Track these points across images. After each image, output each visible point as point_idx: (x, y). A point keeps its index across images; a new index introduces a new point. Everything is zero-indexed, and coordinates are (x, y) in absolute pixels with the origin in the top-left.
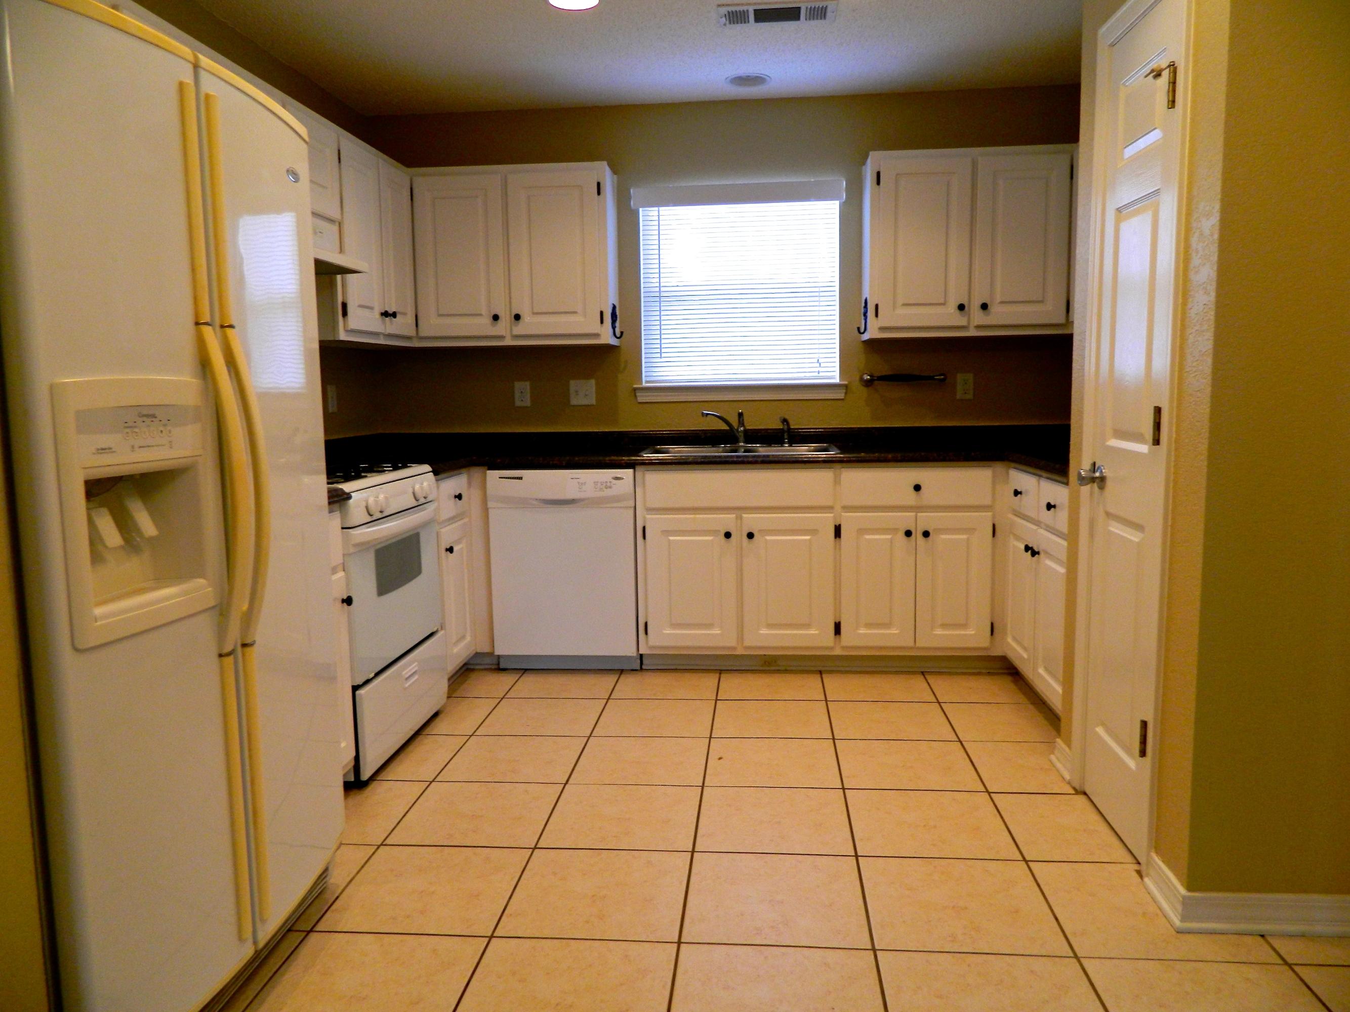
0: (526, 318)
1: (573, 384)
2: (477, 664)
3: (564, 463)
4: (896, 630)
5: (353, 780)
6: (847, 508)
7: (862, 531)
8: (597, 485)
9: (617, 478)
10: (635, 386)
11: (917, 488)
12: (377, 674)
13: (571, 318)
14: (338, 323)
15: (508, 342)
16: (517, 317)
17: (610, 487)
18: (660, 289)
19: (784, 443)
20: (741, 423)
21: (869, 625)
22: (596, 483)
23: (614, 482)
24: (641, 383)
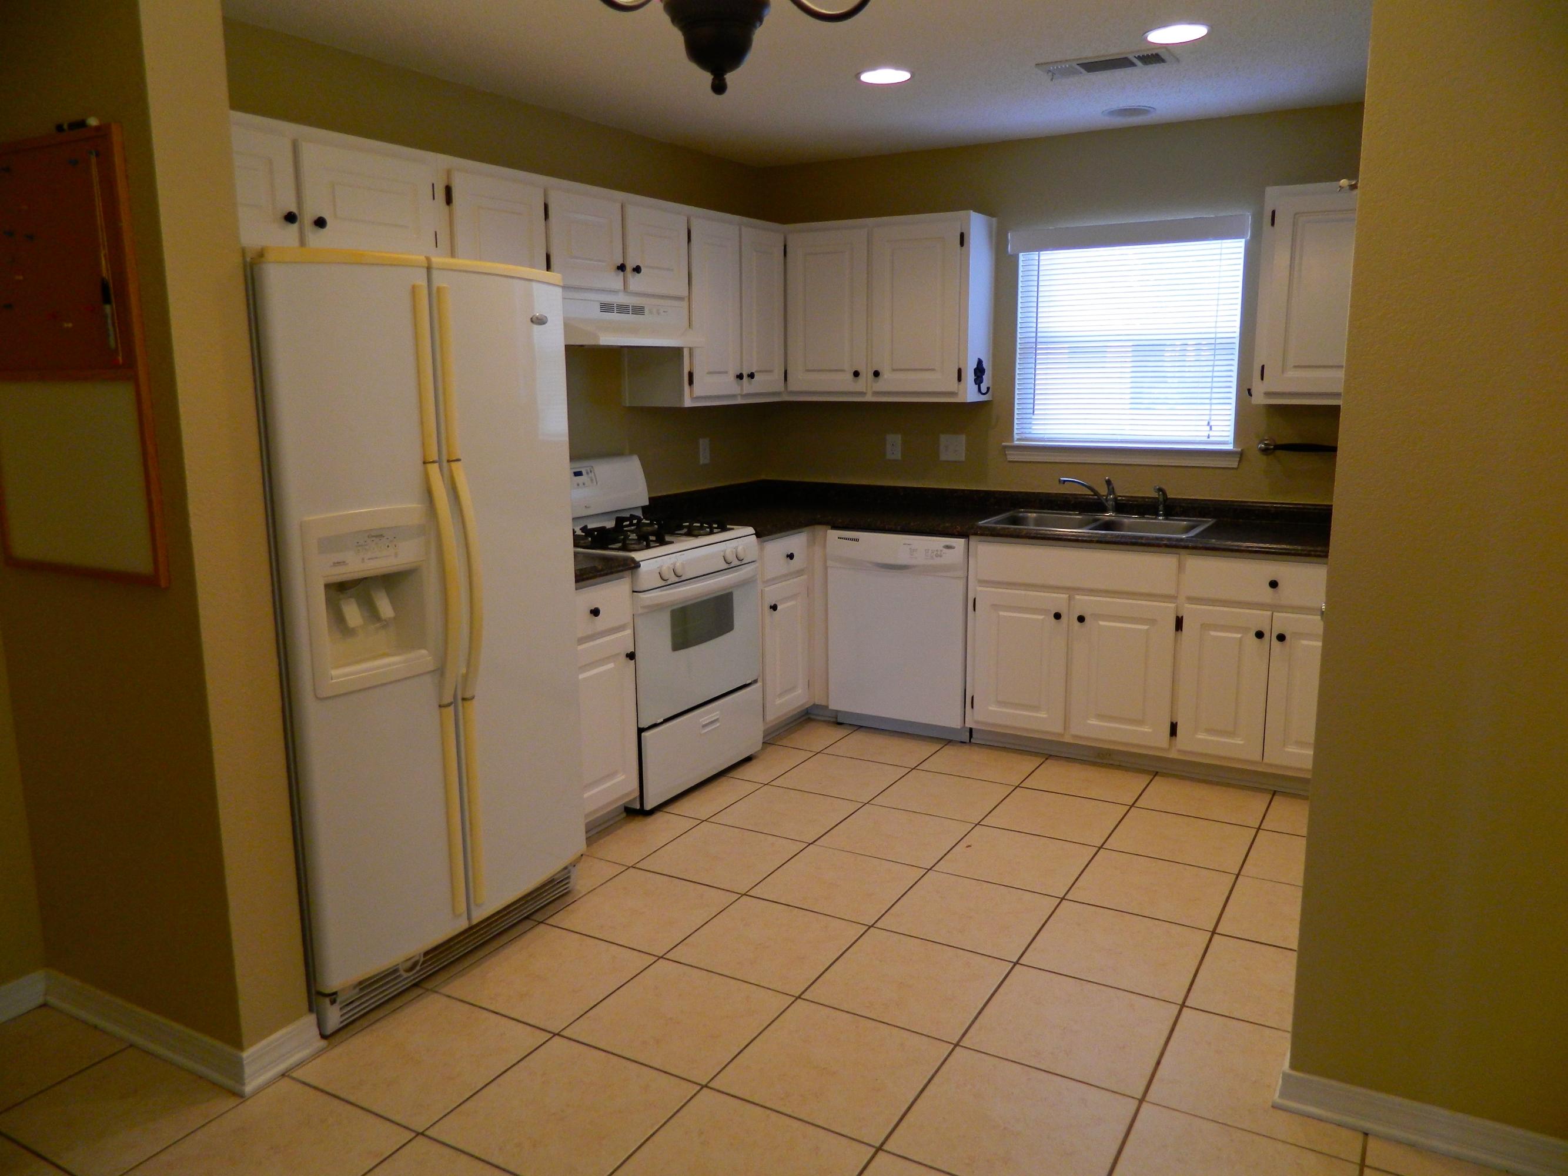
0: (886, 374)
1: (944, 439)
2: (818, 715)
3: (899, 528)
4: (1241, 740)
5: (638, 808)
6: (1191, 600)
7: (1205, 627)
8: (928, 552)
9: (948, 547)
10: (1004, 444)
11: (1274, 584)
12: (666, 721)
13: (927, 375)
14: (683, 390)
15: (869, 398)
16: (876, 374)
17: (941, 556)
18: (1036, 340)
19: (1158, 515)
20: (1112, 491)
21: (1210, 731)
22: (927, 551)
23: (945, 550)
24: (1013, 440)
